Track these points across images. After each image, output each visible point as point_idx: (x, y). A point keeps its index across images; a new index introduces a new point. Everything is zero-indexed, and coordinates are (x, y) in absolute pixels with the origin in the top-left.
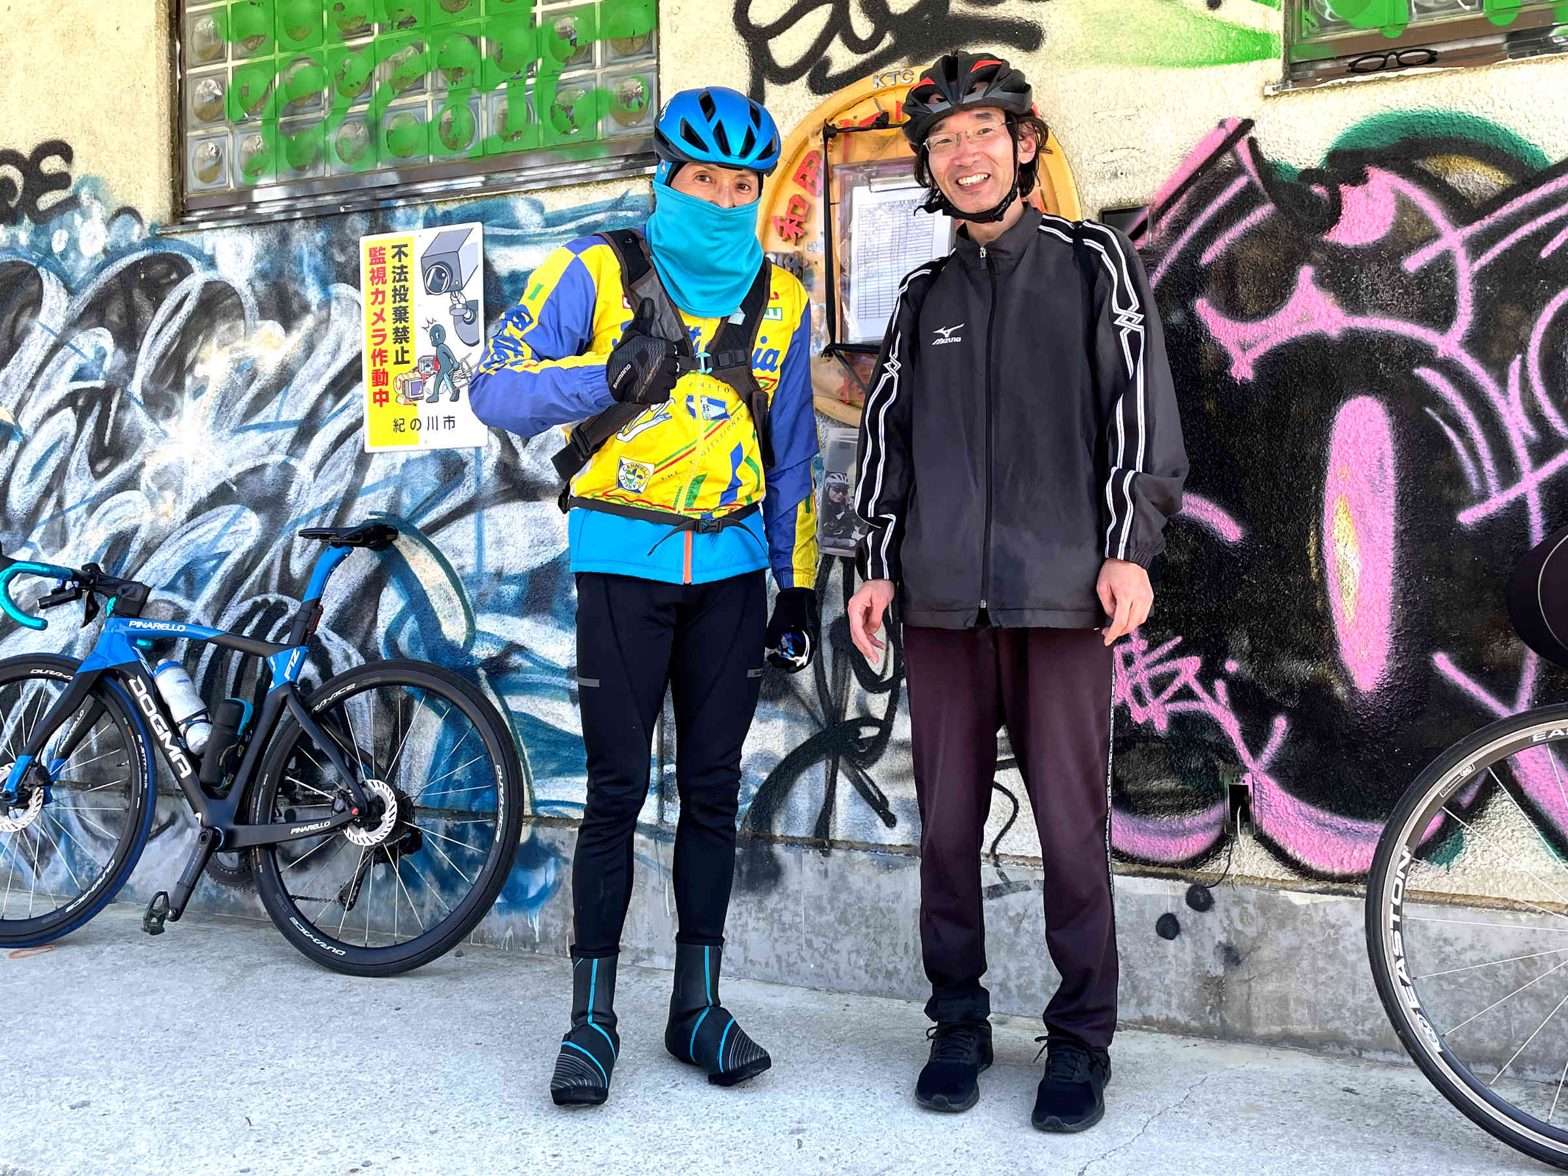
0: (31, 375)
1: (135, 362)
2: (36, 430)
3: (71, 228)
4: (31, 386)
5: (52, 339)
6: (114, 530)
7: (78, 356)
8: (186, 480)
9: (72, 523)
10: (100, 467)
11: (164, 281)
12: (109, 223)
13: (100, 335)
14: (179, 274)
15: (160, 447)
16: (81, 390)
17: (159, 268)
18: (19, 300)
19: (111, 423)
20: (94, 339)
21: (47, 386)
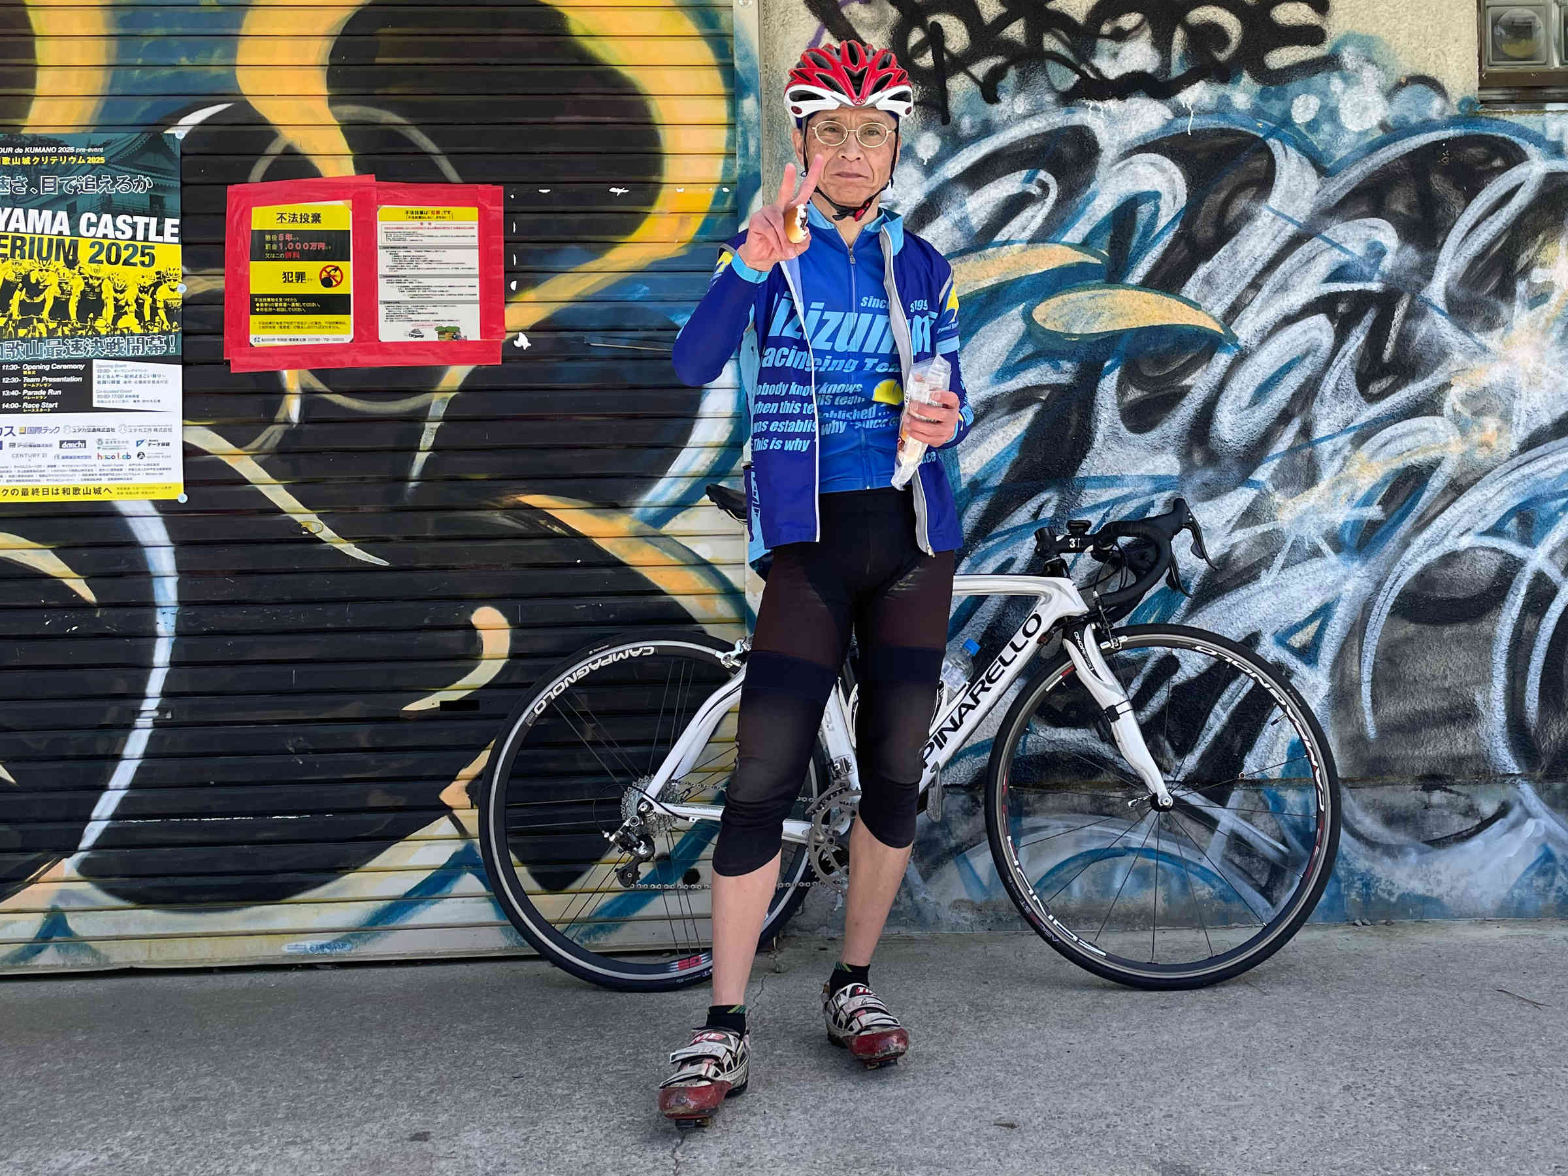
0: (1253, 273)
1: (1435, 262)
2: (1263, 341)
3: (1324, 94)
4: (1255, 285)
5: (1291, 229)
6: (1398, 464)
7: (1337, 251)
8: (1516, 405)
9: (1326, 455)
10: (1374, 388)
11: (1480, 168)
12: (1390, 94)
13: (1376, 228)
14: (1503, 159)
15: (1476, 363)
16: (1341, 293)
17: (1476, 152)
18: (1231, 178)
19: (1393, 334)
20: (1364, 232)
21: (1283, 288)
